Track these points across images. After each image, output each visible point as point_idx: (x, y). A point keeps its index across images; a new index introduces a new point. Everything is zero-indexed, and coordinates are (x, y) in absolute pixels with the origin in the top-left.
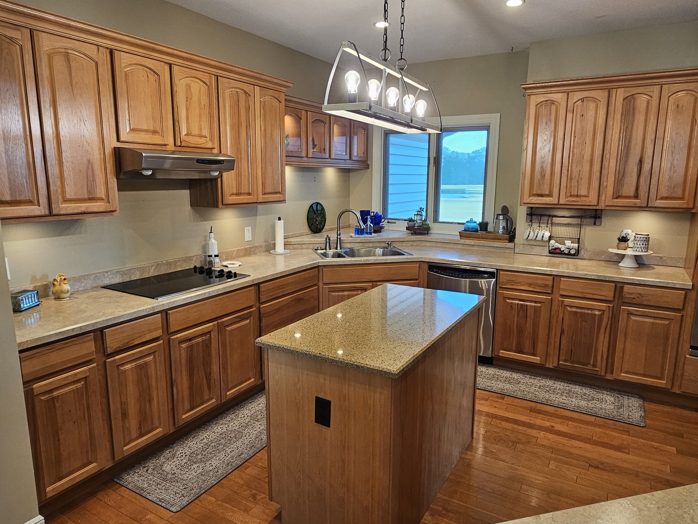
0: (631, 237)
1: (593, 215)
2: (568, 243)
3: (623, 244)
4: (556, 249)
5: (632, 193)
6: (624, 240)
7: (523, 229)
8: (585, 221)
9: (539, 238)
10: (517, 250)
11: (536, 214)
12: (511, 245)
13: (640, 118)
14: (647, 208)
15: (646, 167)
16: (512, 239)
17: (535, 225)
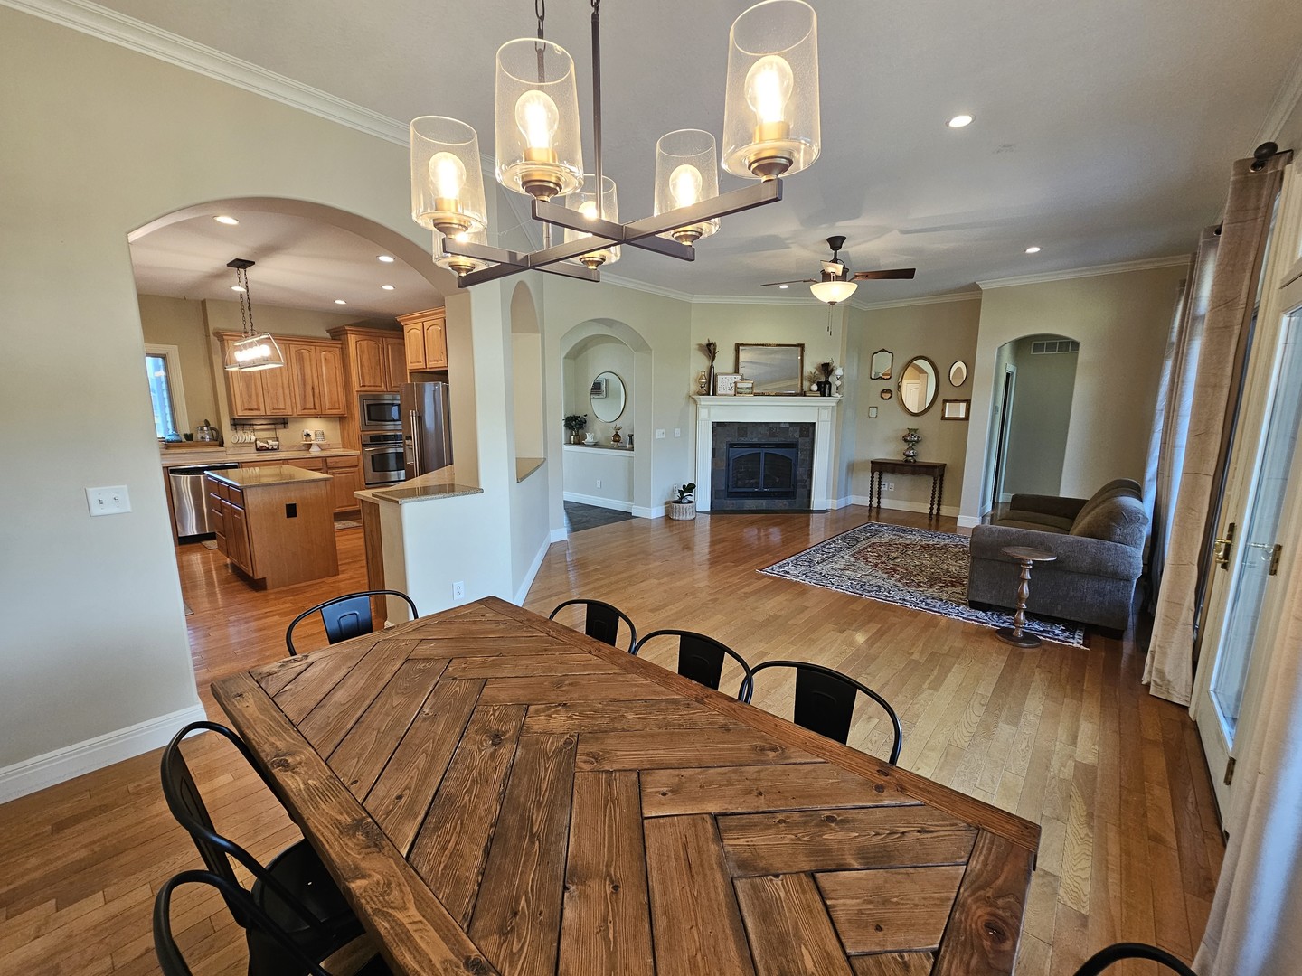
0: (312, 433)
1: (281, 421)
2: (270, 442)
3: (309, 438)
4: (262, 447)
5: (312, 407)
6: (308, 435)
7: (229, 435)
8: (278, 426)
9: (248, 440)
10: (229, 452)
11: (238, 424)
12: (222, 449)
13: (307, 363)
14: (316, 416)
15: (316, 391)
16: (221, 445)
17: (240, 433)
